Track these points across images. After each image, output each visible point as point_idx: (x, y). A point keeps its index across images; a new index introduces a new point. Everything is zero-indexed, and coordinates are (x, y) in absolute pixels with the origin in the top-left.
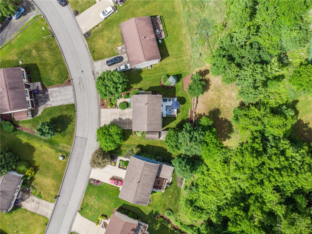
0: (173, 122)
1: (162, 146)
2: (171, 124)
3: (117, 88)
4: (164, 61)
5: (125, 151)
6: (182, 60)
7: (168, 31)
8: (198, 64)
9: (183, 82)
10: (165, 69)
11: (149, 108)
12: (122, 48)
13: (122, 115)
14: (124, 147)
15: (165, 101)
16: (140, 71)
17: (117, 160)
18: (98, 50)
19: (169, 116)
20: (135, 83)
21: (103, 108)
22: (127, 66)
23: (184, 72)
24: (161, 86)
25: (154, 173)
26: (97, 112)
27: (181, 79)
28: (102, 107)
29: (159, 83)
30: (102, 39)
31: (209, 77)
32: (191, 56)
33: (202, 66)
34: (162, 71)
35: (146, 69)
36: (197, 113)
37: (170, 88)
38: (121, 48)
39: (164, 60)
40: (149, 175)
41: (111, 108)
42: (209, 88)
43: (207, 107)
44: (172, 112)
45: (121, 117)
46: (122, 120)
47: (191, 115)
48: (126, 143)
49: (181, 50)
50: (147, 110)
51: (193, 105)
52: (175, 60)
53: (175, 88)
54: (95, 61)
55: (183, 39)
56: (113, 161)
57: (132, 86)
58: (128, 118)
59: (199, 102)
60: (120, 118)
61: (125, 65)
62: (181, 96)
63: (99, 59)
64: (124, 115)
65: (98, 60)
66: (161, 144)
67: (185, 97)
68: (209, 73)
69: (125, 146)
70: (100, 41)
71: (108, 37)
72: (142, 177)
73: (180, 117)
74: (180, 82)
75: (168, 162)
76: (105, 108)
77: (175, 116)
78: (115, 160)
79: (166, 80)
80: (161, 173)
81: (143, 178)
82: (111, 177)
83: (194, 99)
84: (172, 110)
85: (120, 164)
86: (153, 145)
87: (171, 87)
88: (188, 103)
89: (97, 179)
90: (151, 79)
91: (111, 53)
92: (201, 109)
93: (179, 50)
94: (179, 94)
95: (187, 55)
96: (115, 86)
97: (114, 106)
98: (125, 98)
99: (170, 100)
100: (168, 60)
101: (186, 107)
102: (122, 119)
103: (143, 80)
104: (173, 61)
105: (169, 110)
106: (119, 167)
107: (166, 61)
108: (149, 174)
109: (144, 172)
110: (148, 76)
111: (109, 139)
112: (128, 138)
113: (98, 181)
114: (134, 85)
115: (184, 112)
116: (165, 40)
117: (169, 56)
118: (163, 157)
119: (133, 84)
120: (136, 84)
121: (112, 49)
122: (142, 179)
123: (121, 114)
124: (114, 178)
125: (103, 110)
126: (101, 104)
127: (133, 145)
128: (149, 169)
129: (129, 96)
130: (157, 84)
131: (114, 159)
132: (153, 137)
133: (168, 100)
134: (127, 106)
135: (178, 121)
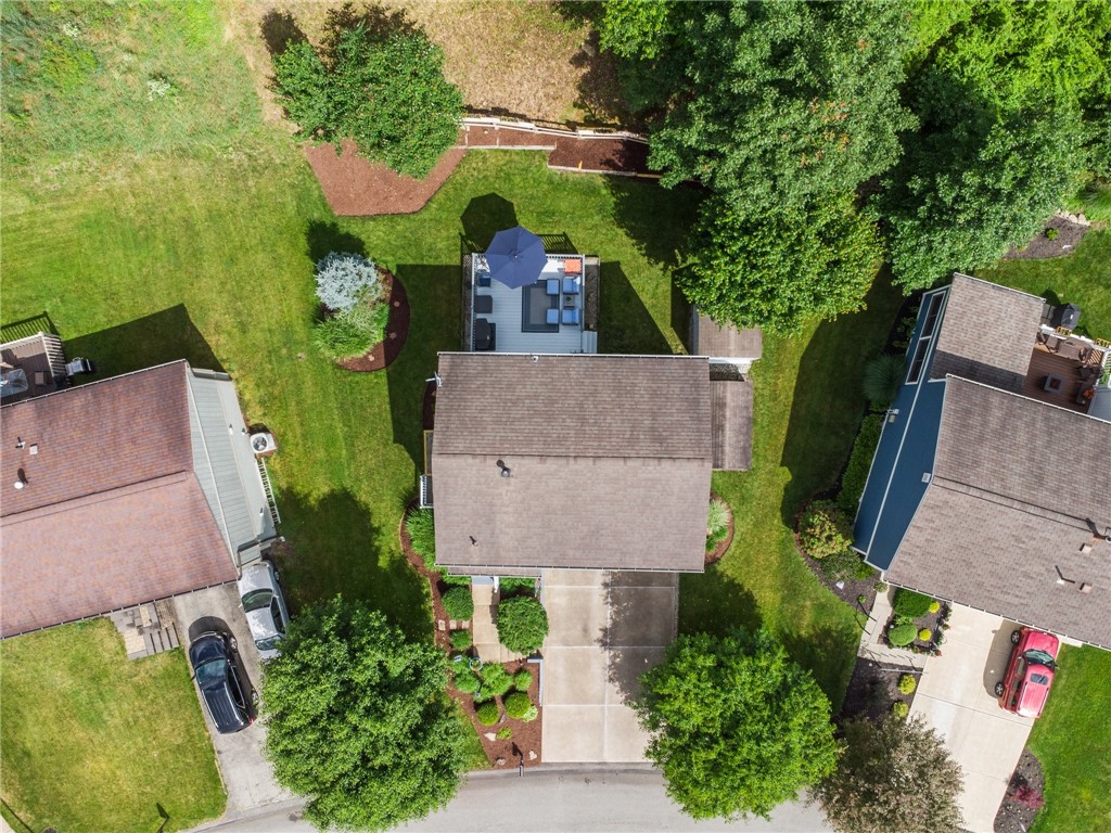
0: (636, 283)
1: (797, 362)
2: (646, 299)
3: (388, 687)
4: (219, 344)
5: (821, 608)
6: (214, 216)
7: (15, 312)
8: (231, 101)
9: (365, 218)
10: (277, 339)
11: (537, 448)
12: (132, 625)
13: (586, 630)
14: (795, 615)
15: (487, 339)
16: (288, 505)
17: (885, 660)
18: (150, 782)
19: (593, 309)
20: (369, 542)
21: (539, 752)
22: (254, 592)
23: (291, 209)
24: (388, 364)
25: (1010, 413)
26: (560, 789)
27: (343, 231)
28: (533, 756)
29: (371, 376)
30: (77, 754)
31: (321, 22)
32: (183, 153)
33: (245, 74)
34: (290, 357)
35: (276, 464)
36: (576, 115)
37: (404, 302)
38: (135, 631)
39: (212, 340)
40: (1033, 450)
41: (536, 696)
42: (395, 16)
43: (529, 40)
44: (567, 288)
45: (600, 634)
46: (615, 624)
47: (586, 155)
48: (768, 599)
49: (141, 228)
50: (551, 465)
51: (518, 148)
52: (212, 268)
53: (400, 268)
54: (228, 803)
55: (62, 215)
56: (892, 687)
57: (392, 562)
58: (606, 585)
59: (499, 97)
60: (604, 644)
61: (248, 608)
62: (456, 228)
63: (214, 778)
64: (582, 613)
65: (217, 781)
66: (779, 369)
67: (467, 197)
68: (290, 20)
69: (790, 608)
70: (94, 768)
71: (59, 719)
72: (1054, 502)
73: (600, 237)
74: (363, 237)
75: (906, 321)
76: (539, 739)
77: (595, 272)
78: (884, 674)
79: (349, 329)
80: (998, 363)
81: (1056, 492)
82: (995, 702)
83: (478, 135)
84: (553, 289)
85: (911, 646)
86: (786, 423)
87: (394, 296)
88: (508, 178)
89: (1004, 788)
90: (340, 429)
91: (170, 696)
92: (546, 84)
93: (140, 238)
94: (441, 244)
95: (171, 183)
96: (367, 702)
97: (525, 683)
98: (467, 608)
99: (486, 304)
100: (215, 316)
101: (532, 197)
102: (608, 623)
103: (348, 483)
104: (223, 284)
105: (555, 306)
106: (931, 648)
107: (217, 327)
108: (1024, 453)
109: (1016, 487)
110: (321, 454)
111: (759, 739)
112: (740, 587)
113: (1017, 782)
114: (385, 549)
115: (564, 206)
116: (73, 336)
117: (180, 311)
118: (872, 357)
119: (376, 554)
120: (377, 531)
121: (140, 691)
122: (1066, 504)
123: (577, 632)
124: (999, 678)
125: (552, 750)
126: (509, 765)
127: (786, 559)
128: (985, 451)
129: (455, 585)
130: (377, 389)
131: (875, 682)
132: (739, 420)
133: (480, 316)
134: (522, 601)
135: (624, 250)
